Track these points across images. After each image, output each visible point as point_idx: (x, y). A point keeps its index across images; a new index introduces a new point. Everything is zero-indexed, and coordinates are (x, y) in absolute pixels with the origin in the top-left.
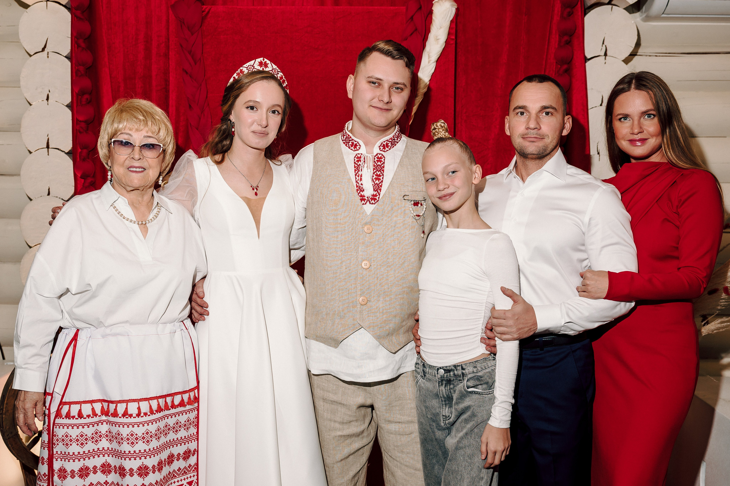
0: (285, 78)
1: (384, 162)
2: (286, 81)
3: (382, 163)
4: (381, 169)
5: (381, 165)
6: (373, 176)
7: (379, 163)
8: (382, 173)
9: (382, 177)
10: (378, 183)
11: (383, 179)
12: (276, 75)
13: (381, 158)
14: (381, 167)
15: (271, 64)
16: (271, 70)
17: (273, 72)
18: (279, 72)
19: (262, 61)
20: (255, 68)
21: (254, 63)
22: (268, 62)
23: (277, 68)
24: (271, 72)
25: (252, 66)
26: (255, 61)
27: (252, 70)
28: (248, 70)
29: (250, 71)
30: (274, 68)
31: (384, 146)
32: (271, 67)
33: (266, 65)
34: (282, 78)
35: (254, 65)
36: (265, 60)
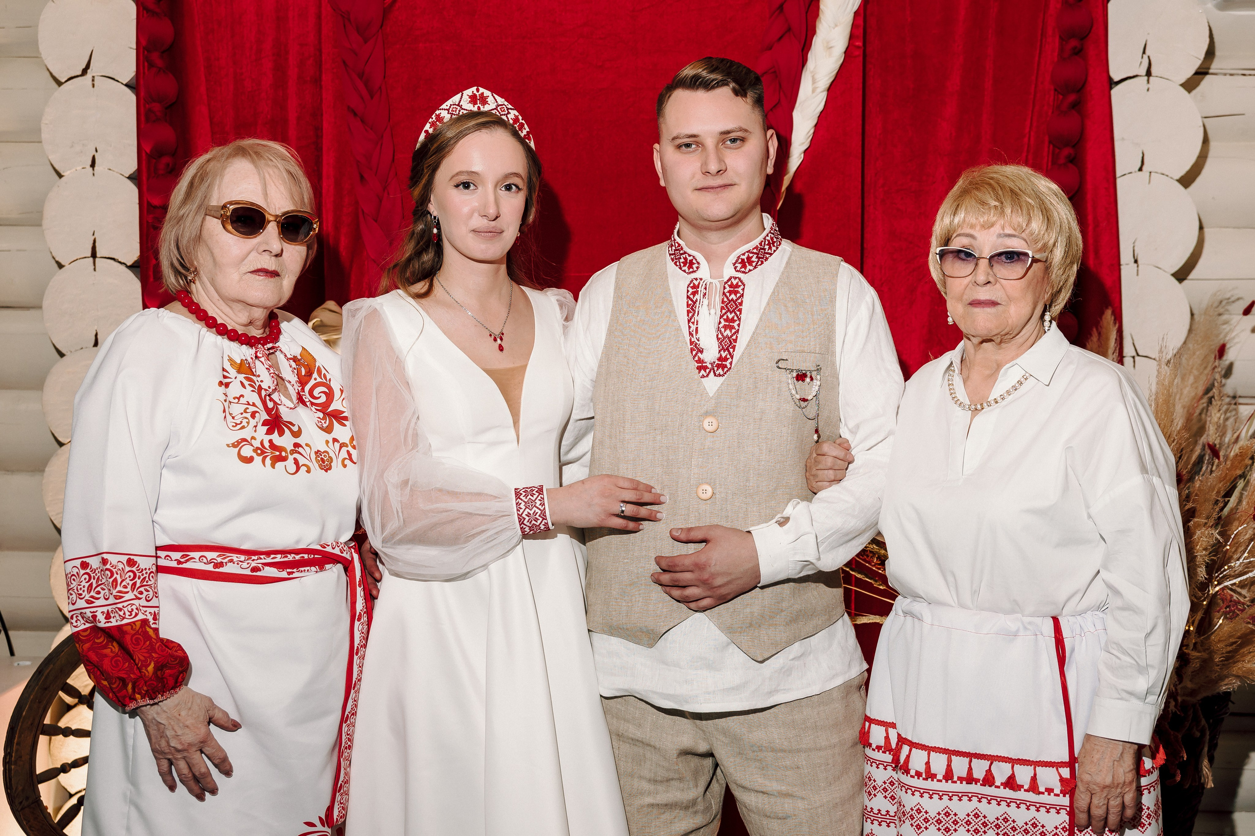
0: (522, 119)
1: (743, 294)
2: (526, 126)
3: (738, 295)
4: (736, 308)
5: (736, 300)
6: (720, 323)
7: (733, 296)
8: (737, 316)
9: (738, 322)
10: (730, 334)
11: (739, 326)
12: (504, 117)
13: (737, 286)
14: (736, 304)
15: (494, 97)
16: (495, 109)
17: (498, 111)
18: (510, 111)
19: (475, 92)
20: (463, 109)
21: (461, 98)
22: (487, 93)
23: (506, 103)
24: (494, 112)
25: (457, 105)
26: (462, 95)
27: (459, 113)
28: (450, 113)
29: (454, 115)
30: (500, 103)
31: (744, 263)
32: (493, 102)
33: (484, 100)
34: (516, 120)
35: (460, 102)
36: (482, 90)
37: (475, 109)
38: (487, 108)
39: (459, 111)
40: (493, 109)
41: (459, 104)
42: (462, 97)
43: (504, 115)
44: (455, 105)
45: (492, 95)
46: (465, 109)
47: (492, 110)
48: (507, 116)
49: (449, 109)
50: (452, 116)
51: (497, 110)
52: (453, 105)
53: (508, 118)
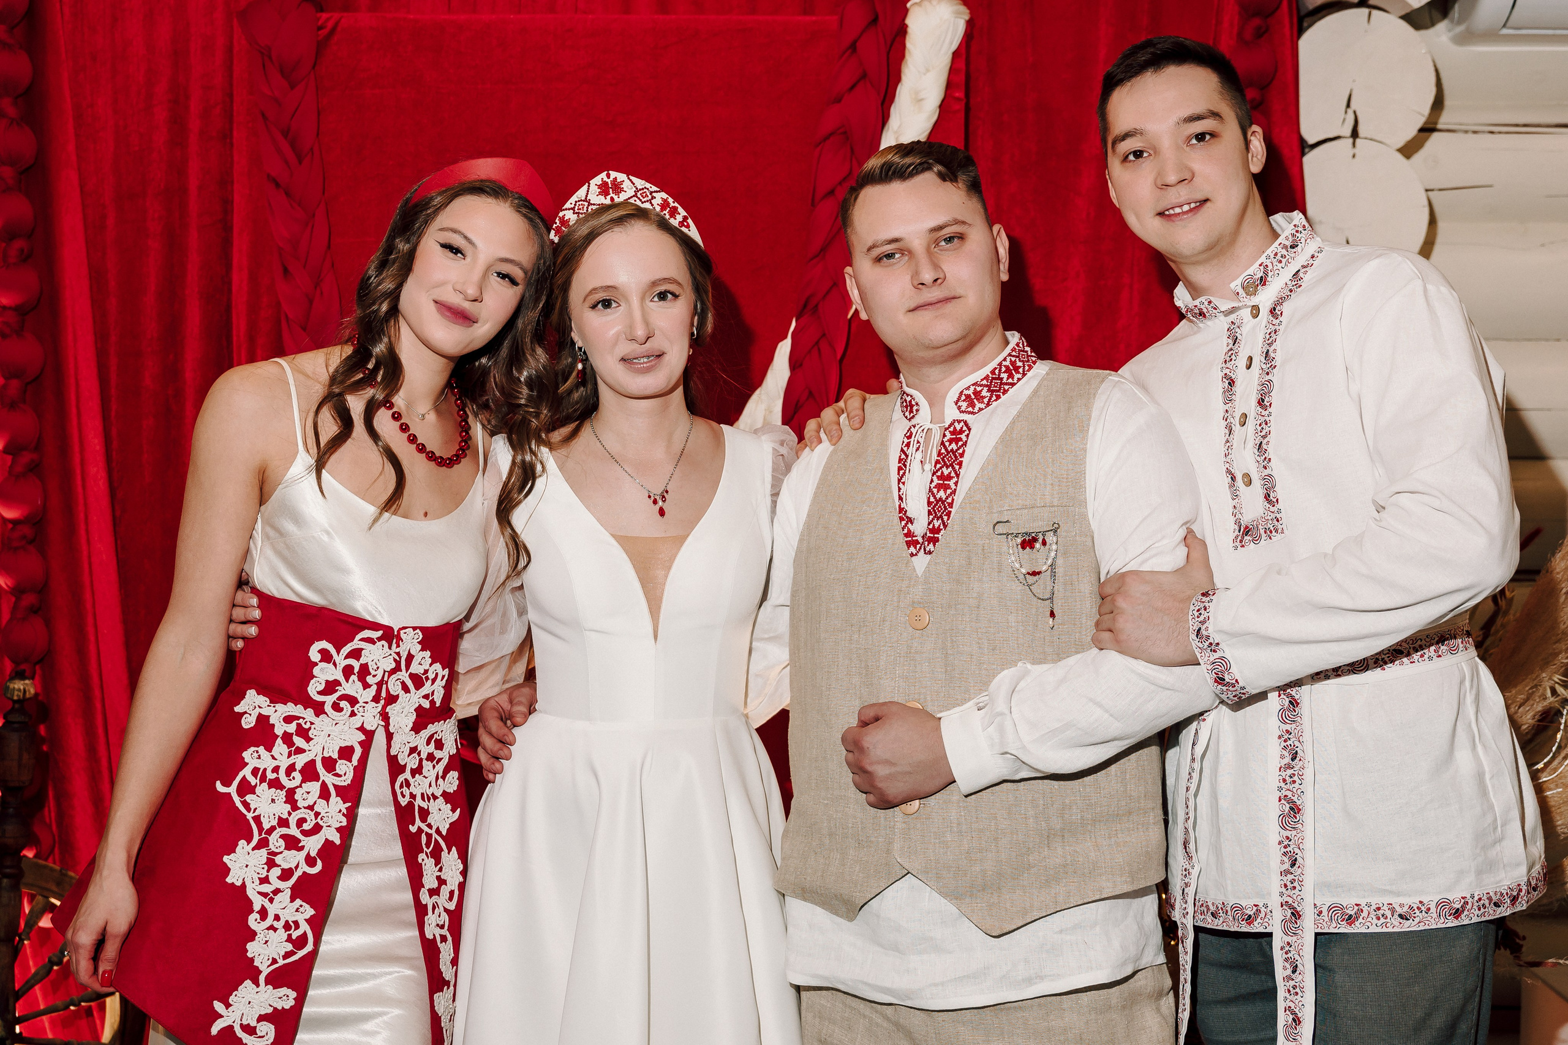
1: (966, 441)
4: (954, 462)
6: (933, 481)
7: (953, 445)
9: (955, 479)
10: (944, 496)
11: (956, 485)
12: (647, 205)
13: (961, 431)
14: (955, 455)
15: (631, 180)
16: (634, 196)
17: (639, 198)
18: (654, 194)
19: (606, 179)
20: (592, 204)
21: (588, 191)
22: (621, 177)
23: (648, 185)
24: (632, 201)
25: (584, 201)
26: (589, 186)
27: (587, 211)
28: (576, 213)
29: (582, 214)
30: (639, 187)
31: (971, 400)
32: (631, 187)
33: (617, 188)
34: (665, 205)
35: (587, 196)
36: (613, 174)
37: (608, 201)
38: (623, 197)
39: (587, 208)
40: (631, 197)
41: (586, 198)
42: (588, 189)
43: (648, 201)
44: (581, 200)
45: (629, 178)
46: (594, 204)
47: (629, 198)
48: (651, 203)
49: (574, 207)
50: (578, 216)
51: (637, 197)
52: (579, 201)
53: (652, 205)
